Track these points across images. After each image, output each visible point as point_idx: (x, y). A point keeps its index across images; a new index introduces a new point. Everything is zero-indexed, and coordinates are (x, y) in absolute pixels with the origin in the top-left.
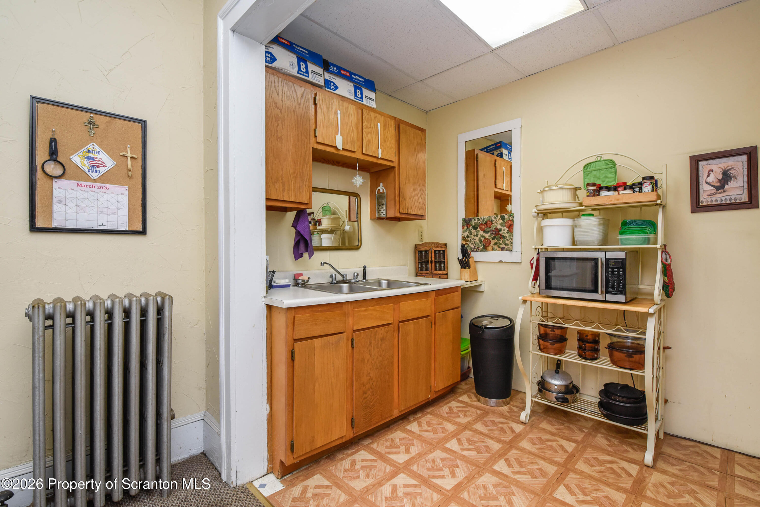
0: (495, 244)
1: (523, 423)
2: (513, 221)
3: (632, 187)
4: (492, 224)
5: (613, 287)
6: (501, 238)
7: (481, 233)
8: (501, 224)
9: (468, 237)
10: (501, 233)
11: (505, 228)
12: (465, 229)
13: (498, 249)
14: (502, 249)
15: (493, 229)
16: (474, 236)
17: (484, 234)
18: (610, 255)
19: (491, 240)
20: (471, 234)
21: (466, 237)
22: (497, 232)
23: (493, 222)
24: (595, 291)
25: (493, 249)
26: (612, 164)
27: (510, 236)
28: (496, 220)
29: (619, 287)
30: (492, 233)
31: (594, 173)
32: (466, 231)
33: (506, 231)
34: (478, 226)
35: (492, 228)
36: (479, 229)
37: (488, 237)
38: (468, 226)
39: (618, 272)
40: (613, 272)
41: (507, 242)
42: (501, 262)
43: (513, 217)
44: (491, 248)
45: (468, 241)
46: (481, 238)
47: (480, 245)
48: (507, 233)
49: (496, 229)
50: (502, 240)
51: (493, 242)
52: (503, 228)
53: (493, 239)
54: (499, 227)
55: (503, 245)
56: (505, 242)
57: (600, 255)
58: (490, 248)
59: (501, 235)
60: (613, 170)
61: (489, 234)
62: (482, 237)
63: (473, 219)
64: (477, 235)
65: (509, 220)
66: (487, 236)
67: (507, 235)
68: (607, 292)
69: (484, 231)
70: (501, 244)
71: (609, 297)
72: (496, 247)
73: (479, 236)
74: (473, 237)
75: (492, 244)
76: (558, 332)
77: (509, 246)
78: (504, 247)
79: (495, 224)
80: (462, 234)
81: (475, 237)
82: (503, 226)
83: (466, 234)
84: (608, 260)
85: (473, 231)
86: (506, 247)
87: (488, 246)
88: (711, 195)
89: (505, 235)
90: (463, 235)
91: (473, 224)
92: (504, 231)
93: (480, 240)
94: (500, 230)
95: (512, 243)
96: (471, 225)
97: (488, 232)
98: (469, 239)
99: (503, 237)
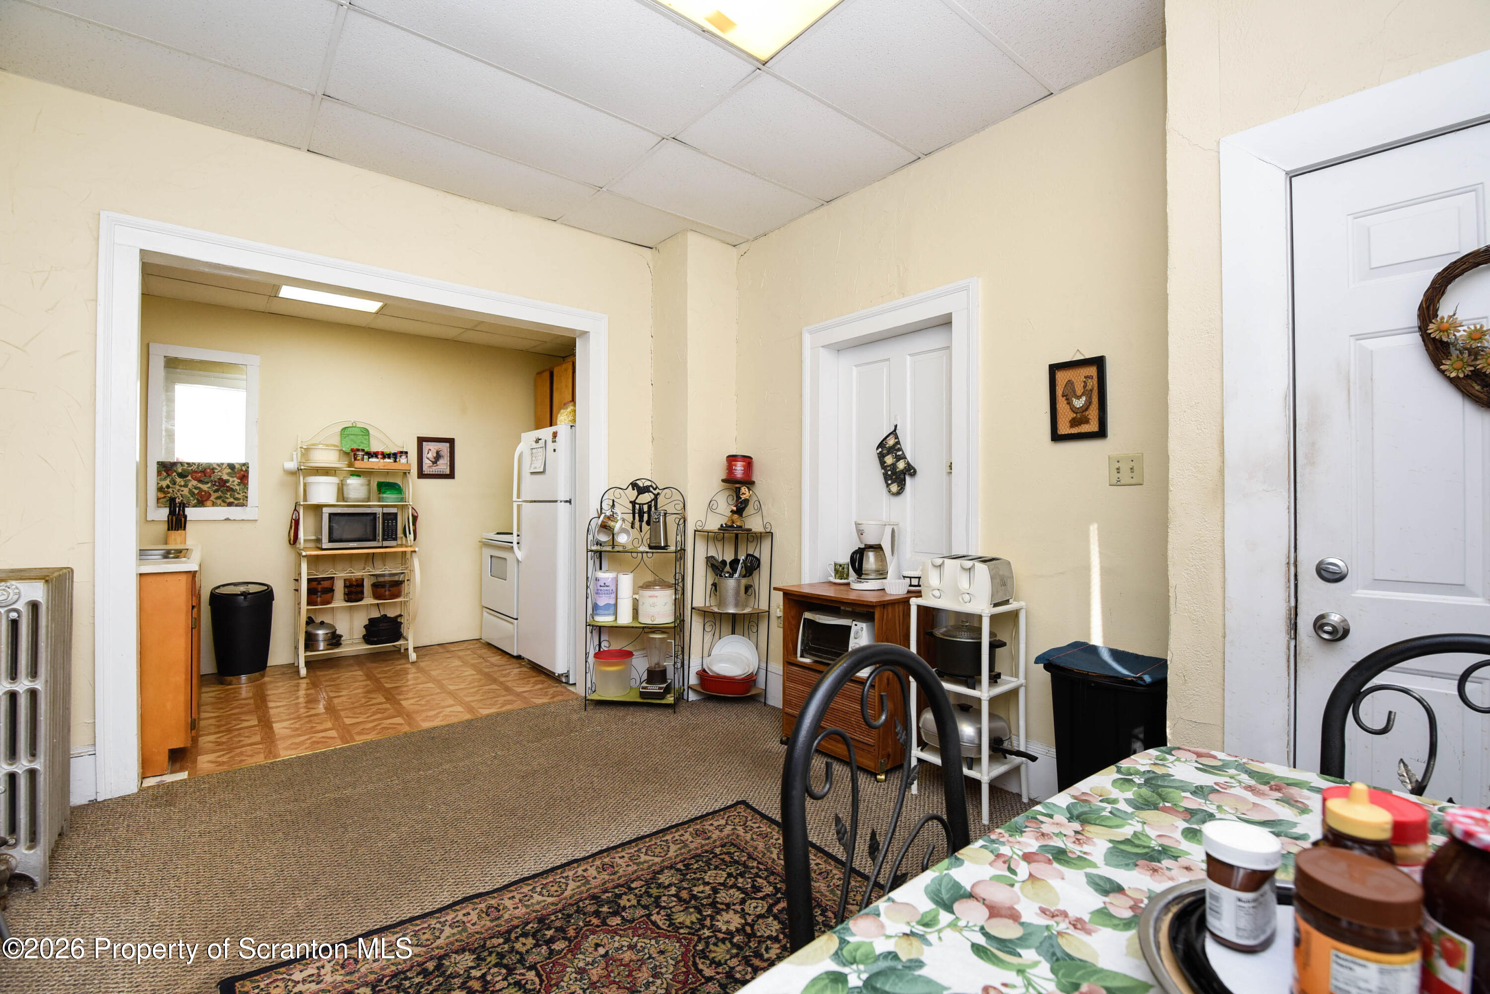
0: (218, 498)
1: (304, 678)
2: (247, 471)
3: (389, 456)
4: (214, 472)
5: (388, 535)
6: (228, 491)
7: (195, 483)
8: (228, 474)
9: (168, 487)
10: (227, 484)
11: (235, 479)
12: (162, 477)
13: (222, 504)
14: (230, 504)
15: (216, 480)
16: (181, 486)
17: (200, 485)
18: (386, 510)
19: (212, 492)
20: (175, 484)
21: (164, 487)
22: (222, 484)
23: (216, 471)
24: (374, 539)
25: (214, 504)
26: (366, 432)
27: (243, 489)
28: (220, 469)
29: (392, 535)
30: (215, 485)
31: (352, 437)
32: (165, 479)
33: (236, 483)
34: (189, 473)
35: (214, 477)
36: (189, 478)
37: (207, 489)
38: (169, 473)
39: (392, 523)
40: (388, 523)
41: (237, 496)
42: (227, 519)
43: (248, 467)
44: (211, 503)
45: (169, 493)
46: (194, 490)
47: (192, 498)
48: (238, 485)
49: (221, 479)
50: (229, 494)
51: (214, 496)
52: (231, 479)
53: (216, 491)
54: (225, 477)
55: (232, 500)
56: (234, 495)
57: (379, 511)
58: (209, 503)
59: (228, 487)
60: (367, 437)
61: (209, 485)
62: (195, 488)
63: (179, 464)
64: (186, 486)
65: (242, 470)
66: (205, 487)
67: (238, 488)
68: (384, 539)
69: (200, 481)
70: (227, 498)
71: (386, 543)
72: (219, 501)
73: (190, 486)
74: (178, 487)
75: (212, 498)
76: (326, 584)
77: (241, 501)
78: (233, 502)
79: (219, 473)
80: (158, 484)
81: (183, 489)
82: (233, 477)
83: (164, 484)
84: (384, 514)
85: (178, 480)
86: (236, 502)
87: (206, 500)
88: (430, 467)
89: (234, 488)
90: (160, 485)
91: (180, 470)
92: (233, 481)
93: (191, 492)
94: (227, 481)
95: (247, 497)
96: (175, 471)
97: (207, 483)
98: (170, 490)
99: (232, 490)
